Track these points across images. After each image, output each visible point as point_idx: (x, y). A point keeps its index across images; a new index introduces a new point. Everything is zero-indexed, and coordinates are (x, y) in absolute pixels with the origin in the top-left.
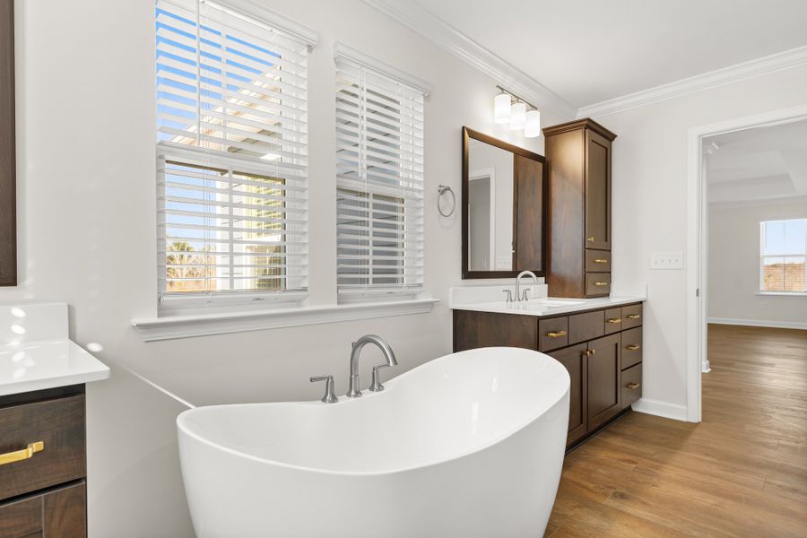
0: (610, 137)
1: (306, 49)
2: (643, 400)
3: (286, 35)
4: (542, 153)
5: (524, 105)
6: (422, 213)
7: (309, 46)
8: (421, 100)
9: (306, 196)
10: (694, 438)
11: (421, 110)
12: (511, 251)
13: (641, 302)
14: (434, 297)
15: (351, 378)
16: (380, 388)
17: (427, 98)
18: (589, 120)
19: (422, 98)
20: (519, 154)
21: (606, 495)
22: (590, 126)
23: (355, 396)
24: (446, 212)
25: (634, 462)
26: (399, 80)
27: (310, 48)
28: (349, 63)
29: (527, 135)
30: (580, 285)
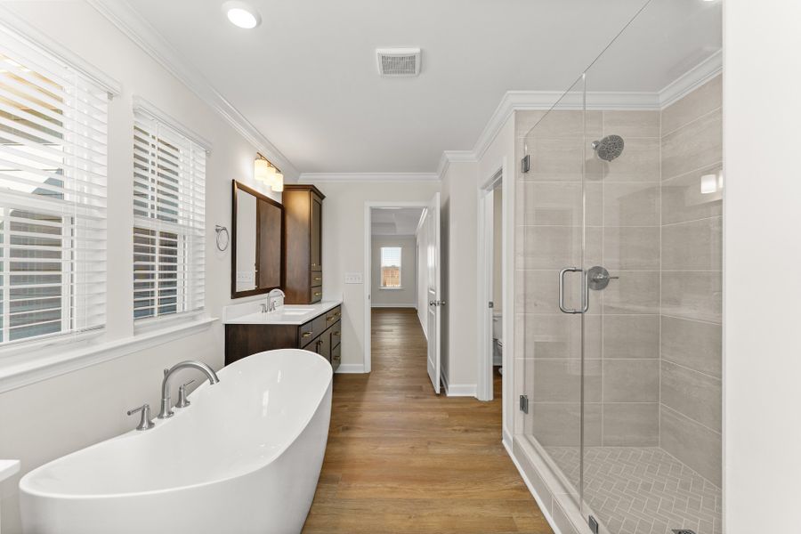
0: (322, 197)
1: (106, 95)
2: (342, 365)
3: (89, 80)
4: (280, 201)
5: (275, 169)
6: (203, 248)
7: (109, 93)
8: (203, 155)
9: (104, 236)
10: (371, 382)
11: (204, 163)
12: (255, 271)
13: (340, 305)
14: (212, 317)
15: (163, 402)
16: (187, 403)
17: (208, 154)
18: (313, 186)
19: (204, 153)
20: (261, 199)
21: (338, 431)
22: (312, 189)
23: (168, 417)
24: (222, 247)
25: (346, 406)
26: (186, 135)
27: (110, 95)
28: (144, 114)
29: (273, 189)
30: (306, 295)
